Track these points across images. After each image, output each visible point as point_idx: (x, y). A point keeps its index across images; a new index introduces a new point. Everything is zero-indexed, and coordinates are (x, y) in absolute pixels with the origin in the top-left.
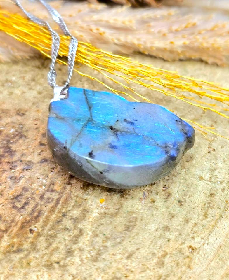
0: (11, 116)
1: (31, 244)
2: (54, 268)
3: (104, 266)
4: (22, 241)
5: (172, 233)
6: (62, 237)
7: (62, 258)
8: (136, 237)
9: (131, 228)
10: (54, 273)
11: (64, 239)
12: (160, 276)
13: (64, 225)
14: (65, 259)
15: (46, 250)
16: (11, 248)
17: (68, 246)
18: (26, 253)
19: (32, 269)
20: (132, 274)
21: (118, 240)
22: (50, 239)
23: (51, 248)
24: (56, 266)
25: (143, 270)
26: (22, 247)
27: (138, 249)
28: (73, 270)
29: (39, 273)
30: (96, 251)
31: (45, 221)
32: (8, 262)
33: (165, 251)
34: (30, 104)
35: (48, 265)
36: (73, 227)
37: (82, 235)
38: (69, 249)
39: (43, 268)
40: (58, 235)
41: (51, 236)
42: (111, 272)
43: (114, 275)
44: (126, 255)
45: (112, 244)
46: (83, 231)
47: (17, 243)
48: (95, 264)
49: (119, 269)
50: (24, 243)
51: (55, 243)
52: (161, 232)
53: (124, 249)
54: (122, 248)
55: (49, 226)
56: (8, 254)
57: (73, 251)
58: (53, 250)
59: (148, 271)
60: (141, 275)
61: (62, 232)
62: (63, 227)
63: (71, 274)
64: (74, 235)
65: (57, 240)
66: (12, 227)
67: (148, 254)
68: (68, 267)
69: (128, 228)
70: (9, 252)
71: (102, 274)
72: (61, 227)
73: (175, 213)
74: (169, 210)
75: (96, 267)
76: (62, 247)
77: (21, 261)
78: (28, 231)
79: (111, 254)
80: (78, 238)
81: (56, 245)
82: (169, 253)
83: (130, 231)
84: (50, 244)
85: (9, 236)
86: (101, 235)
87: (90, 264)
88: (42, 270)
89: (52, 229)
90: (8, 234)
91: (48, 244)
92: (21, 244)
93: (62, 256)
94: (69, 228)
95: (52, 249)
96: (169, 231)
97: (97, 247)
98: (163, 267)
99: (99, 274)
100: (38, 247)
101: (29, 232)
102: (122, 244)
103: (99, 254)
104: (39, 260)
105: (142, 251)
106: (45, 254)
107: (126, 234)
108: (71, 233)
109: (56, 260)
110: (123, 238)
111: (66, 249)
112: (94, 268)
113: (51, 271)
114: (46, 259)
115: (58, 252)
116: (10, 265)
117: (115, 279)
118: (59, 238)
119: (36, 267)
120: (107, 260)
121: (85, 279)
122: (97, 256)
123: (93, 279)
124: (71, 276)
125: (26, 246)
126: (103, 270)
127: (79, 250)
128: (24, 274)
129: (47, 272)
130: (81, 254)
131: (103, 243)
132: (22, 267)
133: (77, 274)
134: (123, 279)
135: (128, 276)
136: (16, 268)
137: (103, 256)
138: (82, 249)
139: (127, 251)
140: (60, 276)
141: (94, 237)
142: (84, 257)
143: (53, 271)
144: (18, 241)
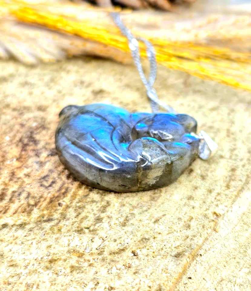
0: (32, 112)
1: (60, 215)
2: (84, 233)
3: (133, 230)
4: (52, 212)
5: (196, 201)
6: (90, 207)
7: (92, 224)
8: (162, 206)
9: (156, 199)
10: (84, 237)
11: (92, 209)
12: (187, 236)
13: (91, 198)
14: (95, 225)
15: (76, 219)
16: (41, 218)
17: (96, 214)
18: (56, 221)
19: (63, 234)
20: (160, 235)
21: (145, 208)
22: (78, 209)
23: (80, 217)
24: (86, 231)
25: (170, 232)
26: (52, 217)
27: (164, 215)
28: (102, 233)
29: (70, 238)
30: (124, 218)
31: (73, 196)
32: (39, 229)
33: (190, 216)
34: (50, 102)
35: (78, 230)
36: (100, 199)
37: (109, 205)
38: (98, 217)
39: (74, 233)
40: (87, 206)
41: (80, 208)
42: (139, 234)
43: (142, 237)
44: (153, 220)
45: (139, 212)
46: (110, 203)
47: (47, 214)
48: (123, 228)
49: (147, 232)
50: (54, 213)
51: (84, 213)
52: (185, 201)
53: (150, 216)
54: (148, 215)
55: (77, 200)
56: (39, 223)
57: (102, 219)
58: (82, 219)
59: (175, 233)
60: (168, 236)
61: (90, 204)
62: (90, 200)
63: (101, 238)
64: (101, 205)
65: (86, 210)
66: (41, 202)
67: (174, 219)
68: (98, 232)
69: (154, 198)
70: (40, 221)
71: (131, 236)
72: (88, 200)
73: (198, 185)
74: (192, 183)
75: (125, 231)
76: (91, 215)
77: (52, 228)
78: (56, 204)
79: (139, 220)
80: (105, 208)
81: (85, 214)
82: (194, 217)
83: (156, 201)
84: (80, 214)
85: (39, 209)
86: (128, 205)
87: (119, 228)
88: (73, 235)
89: (80, 201)
90: (38, 207)
91: (77, 214)
92: (50, 215)
93: (91, 222)
94: (97, 200)
95: (82, 217)
96: (193, 200)
97: (124, 215)
98: (190, 229)
99: (128, 237)
100: (68, 216)
101: (58, 205)
102: (148, 212)
103: (127, 220)
104: (70, 227)
105: (167, 216)
106: (75, 222)
107: (151, 204)
108: (99, 205)
109: (86, 226)
110: (149, 207)
111: (95, 217)
112: (123, 232)
113: (82, 235)
114: (76, 226)
115: (87, 220)
116: (42, 232)
117: (144, 240)
118: (87, 209)
119: (67, 232)
120: (135, 225)
121: (115, 241)
122: (125, 221)
123: (122, 241)
124: (101, 239)
125: (56, 216)
126: (132, 233)
127: (107, 218)
128: (55, 239)
129: (78, 237)
130: (109, 221)
131: (130, 211)
132: (53, 233)
133: (106, 237)
134: (152, 240)
135: (156, 237)
136: (48, 234)
137: (131, 222)
138: (110, 216)
139: (153, 217)
140: (91, 239)
141: (121, 207)
142: (112, 224)
143: (83, 235)
144: (47, 213)
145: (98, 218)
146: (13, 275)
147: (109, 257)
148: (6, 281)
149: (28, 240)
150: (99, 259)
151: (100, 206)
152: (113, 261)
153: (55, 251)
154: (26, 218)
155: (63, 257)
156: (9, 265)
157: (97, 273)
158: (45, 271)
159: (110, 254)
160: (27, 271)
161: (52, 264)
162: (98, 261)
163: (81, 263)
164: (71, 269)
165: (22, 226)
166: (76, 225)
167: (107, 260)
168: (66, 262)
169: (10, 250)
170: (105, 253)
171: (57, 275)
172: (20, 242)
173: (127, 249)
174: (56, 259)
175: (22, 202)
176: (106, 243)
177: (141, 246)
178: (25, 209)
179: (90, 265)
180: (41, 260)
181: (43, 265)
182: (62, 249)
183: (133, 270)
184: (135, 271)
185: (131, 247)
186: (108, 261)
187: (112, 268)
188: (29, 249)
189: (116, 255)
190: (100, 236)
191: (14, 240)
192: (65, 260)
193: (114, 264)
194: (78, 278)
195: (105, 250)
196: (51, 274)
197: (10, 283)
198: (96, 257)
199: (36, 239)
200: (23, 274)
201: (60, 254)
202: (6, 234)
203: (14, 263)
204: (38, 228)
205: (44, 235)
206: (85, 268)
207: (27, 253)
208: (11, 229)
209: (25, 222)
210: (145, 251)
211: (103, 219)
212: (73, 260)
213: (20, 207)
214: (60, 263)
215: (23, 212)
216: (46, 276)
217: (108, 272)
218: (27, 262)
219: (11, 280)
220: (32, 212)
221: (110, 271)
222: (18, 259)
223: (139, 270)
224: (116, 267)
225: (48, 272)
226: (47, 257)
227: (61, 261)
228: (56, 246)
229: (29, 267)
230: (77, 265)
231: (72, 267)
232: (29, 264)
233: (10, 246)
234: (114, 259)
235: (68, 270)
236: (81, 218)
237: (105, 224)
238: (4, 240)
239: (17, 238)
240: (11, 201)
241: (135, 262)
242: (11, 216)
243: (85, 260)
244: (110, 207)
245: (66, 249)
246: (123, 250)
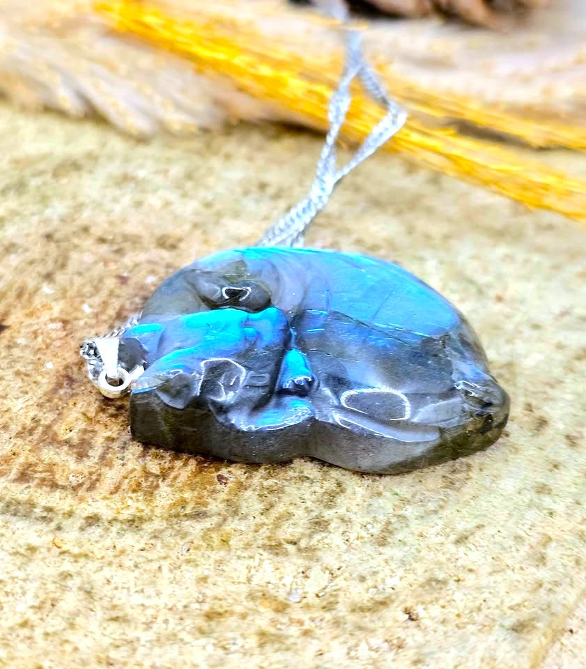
0: (145, 250)
1: (225, 504)
2: (286, 554)
3: (405, 556)
4: (203, 497)
5: (557, 499)
6: (296, 492)
7: (303, 534)
8: (472, 502)
9: (457, 485)
10: (287, 564)
11: (301, 498)
12: (540, 583)
13: (298, 470)
14: (310, 536)
15: (263, 517)
16: (179, 509)
17: (312, 511)
18: (215, 519)
19: (235, 552)
20: (472, 576)
21: (431, 506)
22: (268, 495)
23: (274, 513)
24: (291, 548)
25: (497, 568)
26: (204, 509)
27: (479, 527)
28: (330, 559)
29: (251, 562)
30: (379, 525)
32: (176, 535)
33: (545, 535)
34: (187, 227)
35: (271, 546)
36: (318, 475)
37: (343, 491)
38: (317, 517)
39: (261, 551)
40: (287, 489)
41: (271, 491)
42: (420, 568)
43: (428, 575)
44: (453, 537)
45: (418, 514)
46: (344, 485)
47: (192, 499)
48: (381, 549)
49: (439, 564)
50: (210, 500)
51: (281, 504)
52: (529, 496)
53: (446, 526)
54: (440, 522)
55: (262, 472)
56: (175, 520)
57: (327, 523)
58: (278, 519)
59: (509, 572)
60: (492, 579)
61: (295, 483)
62: (296, 475)
63: (327, 569)
64: (323, 490)
65: (286, 499)
66: (176, 470)
67: (504, 538)
68: (319, 554)
69: (452, 483)
70: (177, 516)
71: (401, 572)
72: (291, 473)
73: (560, 459)
74: (545, 453)
75: (384, 557)
76: (299, 513)
77: (206, 535)
78: (213, 478)
79: (416, 532)
80: (334, 497)
81: (284, 508)
82: (553, 537)
83: (458, 490)
84: (272, 506)
85: (171, 486)
86: (388, 494)
87: (369, 549)
88: (257, 557)
89: (270, 476)
90: (168, 481)
91: (264, 506)
92: (200, 502)
93: (300, 530)
94: (311, 477)
95: (277, 515)
96: (549, 494)
97: (381, 517)
98: (545, 564)
99: (393, 572)
100: (244, 510)
101: (216, 480)
102: (441, 516)
103: (388, 530)
104: (249, 536)
105: (490, 530)
106: (263, 524)
107: (447, 495)
108: (317, 487)
109: (289, 537)
110: (441, 503)
111: (309, 518)
112: (380, 559)
113: (279, 559)
114: (264, 535)
115: (291, 522)
116: (181, 543)
117: (434, 583)
118: (290, 495)
119: (244, 548)
120: (408, 544)
121: (363, 579)
122: (384, 534)
123: (379, 580)
124: (327, 572)
125: (215, 506)
126: (403, 563)
127: (340, 521)
128: (216, 561)
129: (270, 561)
130: (344, 529)
131: (394, 510)
132: (211, 548)
133: (339, 569)
134: (452, 585)
135: (461, 579)
136: (197, 548)
137: (400, 536)
138: (346, 519)
139: (453, 530)
140: (301, 570)
141: (371, 498)
142: (353, 536)
143: (284, 559)
144: (193, 496)
145: (317, 520)
146: (117, 643)
147: (352, 618)
148: (102, 656)
149: (151, 561)
150: (326, 620)
151: (320, 491)
152: (360, 628)
153: (219, 591)
154: (141, 505)
155: (239, 609)
156: (107, 617)
157: (321, 654)
158: (197, 639)
159: (353, 611)
160: (151, 635)
161: (213, 624)
162: (324, 624)
163: (283, 627)
164: (261, 639)
165: (135, 523)
166: (264, 532)
167: (346, 626)
168: (246, 621)
169: (106, 582)
170: (339, 607)
171: (225, 652)
172: (131, 564)
173: (393, 601)
174: (221, 611)
175: (130, 466)
176: (340, 582)
177: (428, 598)
178: (139, 485)
179: (306, 633)
180: (185, 612)
181: (188, 622)
182: (233, 588)
183: (410, 654)
184: (415, 658)
185: (402, 598)
186: (349, 627)
187: (357, 645)
188: (153, 583)
189: (368, 614)
190: (324, 565)
191: (115, 556)
192: (244, 616)
193: (363, 635)
194: (279, 662)
195: (340, 599)
196: (210, 649)
197: (112, 662)
198: (318, 614)
199: (169, 559)
200: (142, 642)
201: (230, 601)
202: (97, 542)
203: (120, 614)
204: (173, 534)
205: (188, 550)
206: (292, 640)
207: (150, 591)
208: (107, 529)
209: (138, 514)
210: (435, 610)
211: (329, 524)
212: (264, 618)
213: (125, 478)
214: (232, 621)
215: (134, 491)
216: (200, 651)
217: (348, 653)
218: (150, 612)
219: (113, 654)
220: (156, 492)
221: (353, 653)
222: (129, 602)
223: (426, 655)
224: (368, 644)
225: (203, 641)
226: (197, 606)
227: (233, 618)
228: (220, 580)
229: (155, 626)
230: (273, 630)
231: (262, 634)
232: (156, 618)
233: (107, 572)
234: (363, 625)
235: (253, 641)
236: (274, 515)
237: (335, 538)
238: (91, 554)
239: (123, 552)
240: (104, 462)
241: (413, 637)
242: (105, 498)
243: (291, 620)
244: (344, 496)
245: (244, 589)
246: (383, 603)
